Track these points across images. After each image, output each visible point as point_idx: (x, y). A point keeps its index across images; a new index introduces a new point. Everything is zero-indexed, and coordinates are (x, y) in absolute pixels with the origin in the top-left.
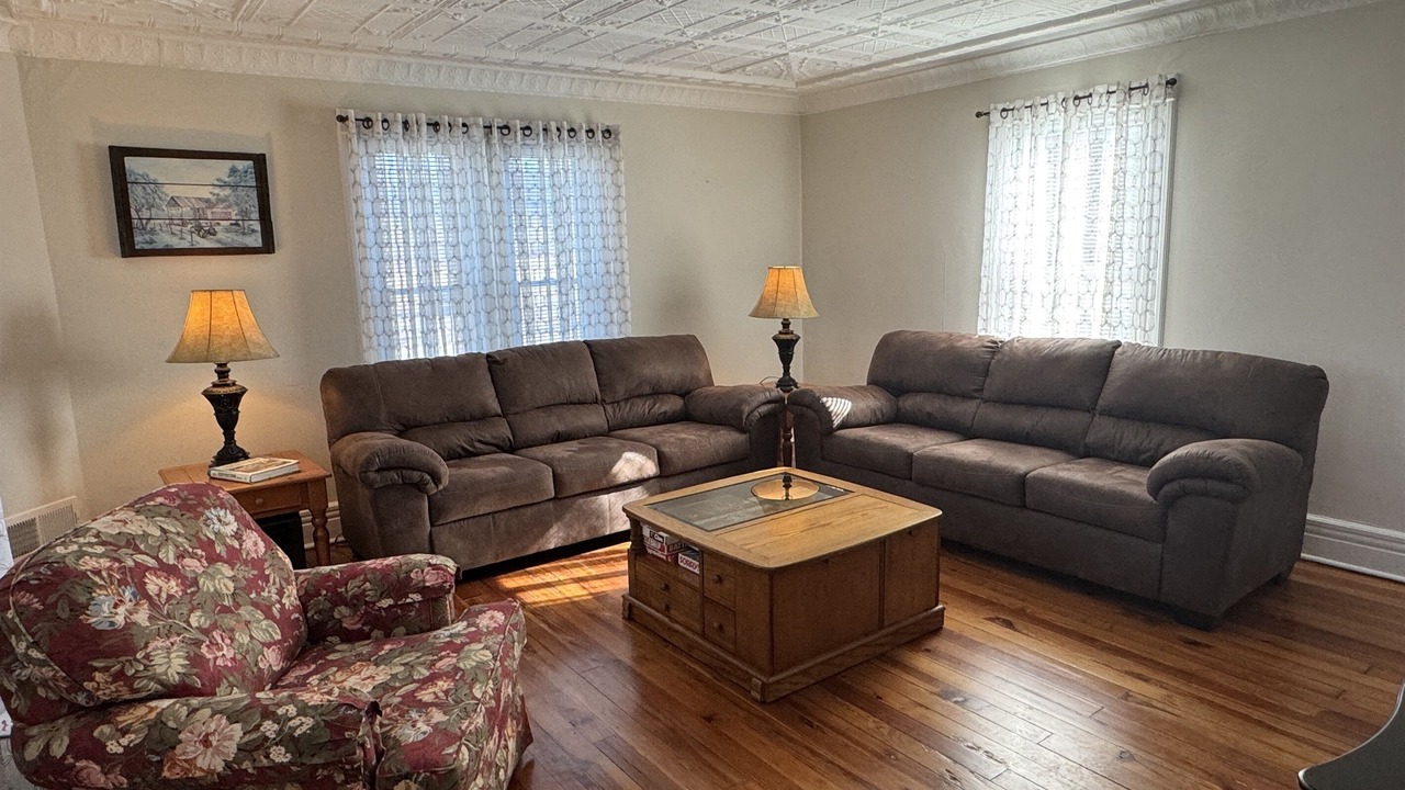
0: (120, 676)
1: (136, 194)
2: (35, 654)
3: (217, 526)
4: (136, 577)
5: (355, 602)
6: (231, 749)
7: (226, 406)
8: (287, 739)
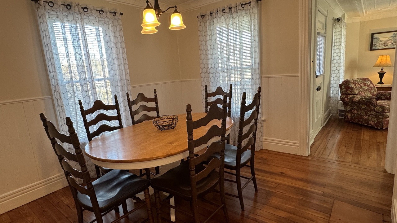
0: (351, 91)
1: (374, 40)
2: (344, 88)
3: (367, 82)
4: (355, 84)
5: (384, 96)
6: (359, 99)
7: (381, 75)
8: (365, 98)
